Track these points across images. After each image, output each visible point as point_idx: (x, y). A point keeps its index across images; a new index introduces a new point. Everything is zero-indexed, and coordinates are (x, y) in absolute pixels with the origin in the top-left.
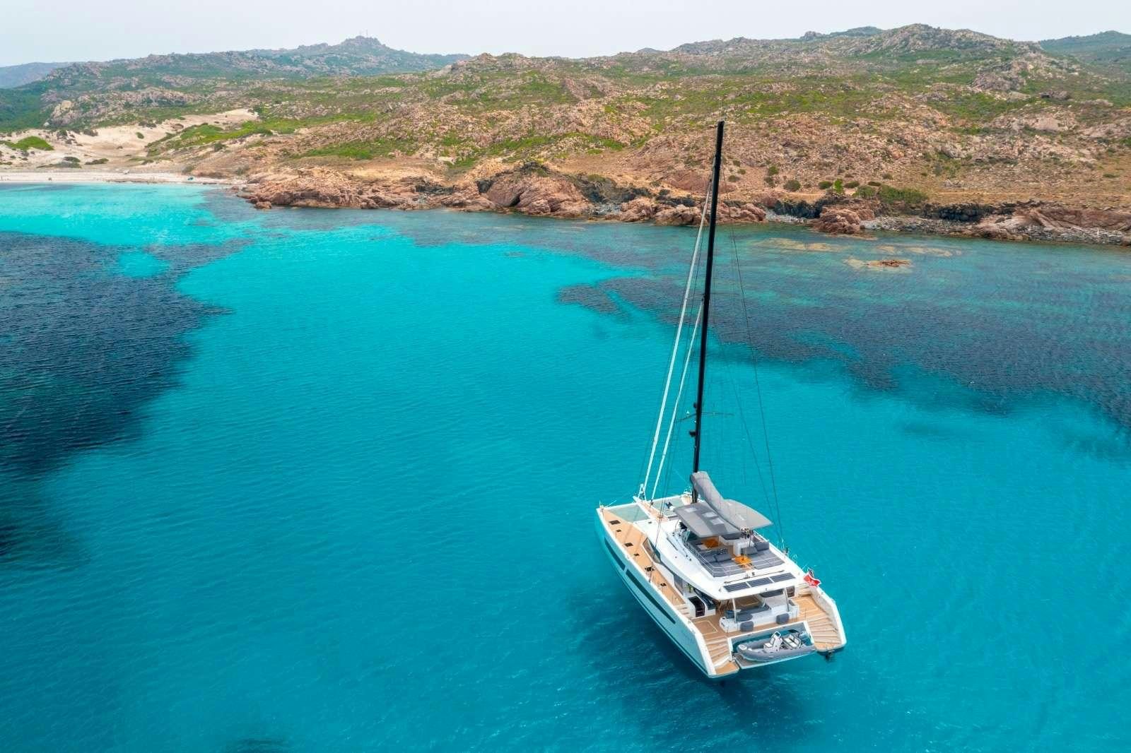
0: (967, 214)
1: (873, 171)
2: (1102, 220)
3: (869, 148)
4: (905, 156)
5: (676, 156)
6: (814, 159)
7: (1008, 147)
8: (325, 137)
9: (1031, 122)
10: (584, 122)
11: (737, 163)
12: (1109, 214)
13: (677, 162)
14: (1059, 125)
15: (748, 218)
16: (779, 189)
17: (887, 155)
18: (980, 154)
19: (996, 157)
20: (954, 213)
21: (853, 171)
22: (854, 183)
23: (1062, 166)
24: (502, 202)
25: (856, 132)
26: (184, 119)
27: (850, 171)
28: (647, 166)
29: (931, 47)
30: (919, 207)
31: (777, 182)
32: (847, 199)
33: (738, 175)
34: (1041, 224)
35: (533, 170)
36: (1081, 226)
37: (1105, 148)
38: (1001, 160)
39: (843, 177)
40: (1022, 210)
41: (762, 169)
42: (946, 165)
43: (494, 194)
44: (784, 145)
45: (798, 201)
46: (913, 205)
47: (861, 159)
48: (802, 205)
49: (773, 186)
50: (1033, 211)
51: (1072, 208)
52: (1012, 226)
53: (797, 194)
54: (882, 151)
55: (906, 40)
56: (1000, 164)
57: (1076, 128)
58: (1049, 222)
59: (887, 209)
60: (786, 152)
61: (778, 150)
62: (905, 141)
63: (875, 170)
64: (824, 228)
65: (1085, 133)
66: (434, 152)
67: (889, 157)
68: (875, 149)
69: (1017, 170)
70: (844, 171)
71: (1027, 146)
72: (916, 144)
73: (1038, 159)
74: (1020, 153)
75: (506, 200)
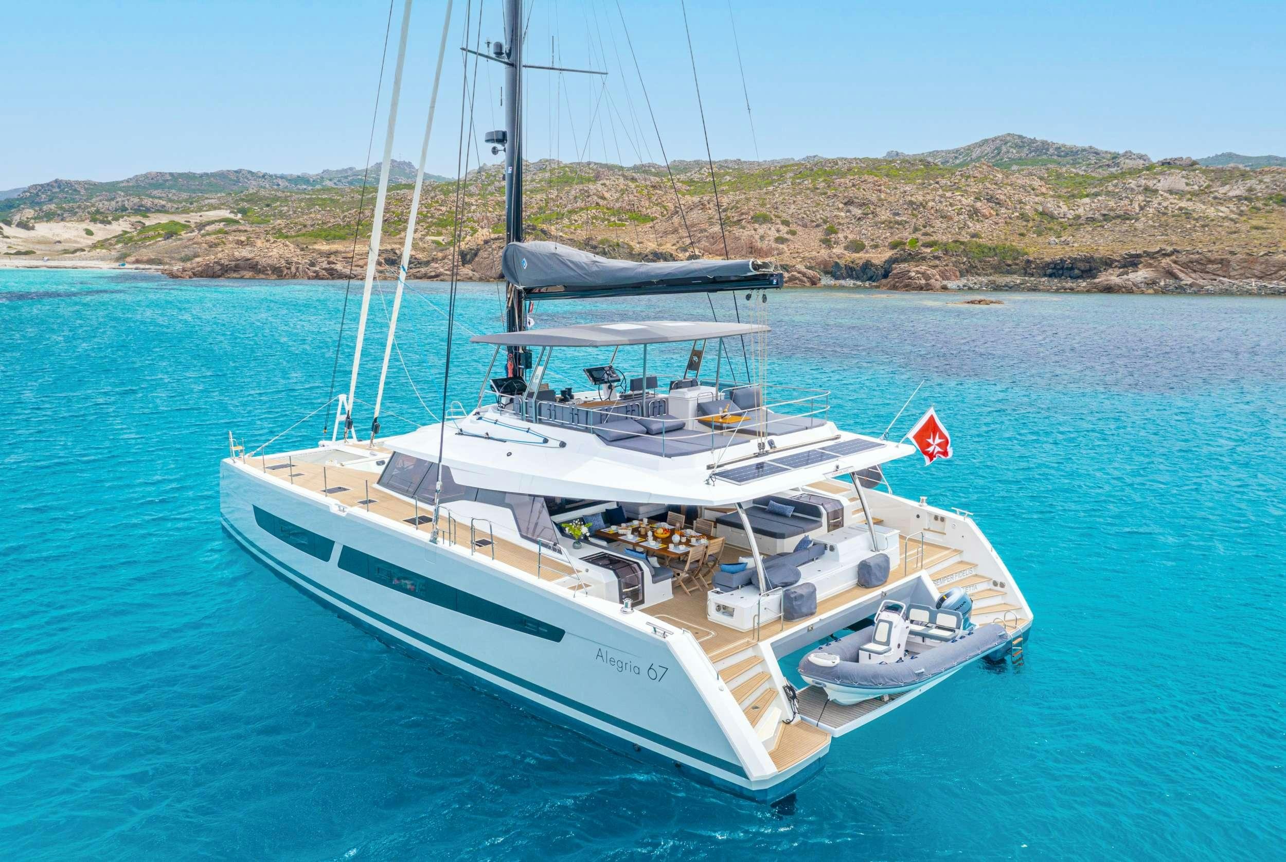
0: (1079, 269)
1: (957, 230)
2: (1257, 271)
3: (951, 205)
4: (997, 215)
5: (710, 218)
6: (883, 217)
7: (1127, 202)
8: (301, 225)
9: (1151, 183)
10: (607, 195)
11: (786, 223)
12: (1267, 260)
13: (712, 224)
14: (1187, 184)
15: (797, 281)
16: (837, 250)
17: (974, 213)
18: (1091, 213)
19: (1112, 214)
20: (1062, 268)
21: (932, 230)
22: (933, 242)
23: (1196, 220)
24: (489, 274)
25: (936, 190)
26: (148, 217)
27: (929, 230)
28: (675, 231)
29: (1027, 155)
30: (1017, 264)
31: (836, 243)
32: (923, 255)
33: (786, 236)
34: (1176, 277)
35: (529, 233)
36: (1230, 277)
37: (1247, 206)
38: (1118, 217)
39: (920, 236)
40: (1151, 261)
41: (818, 229)
42: (1049, 226)
43: (480, 264)
44: (845, 204)
45: (861, 262)
46: (1009, 262)
47: (942, 217)
48: (867, 265)
49: (830, 247)
50: (1165, 262)
51: (1215, 256)
52: (1139, 279)
53: (861, 254)
54: (968, 208)
55: (999, 149)
56: (1118, 221)
57: (1208, 187)
58: (1186, 274)
59: (976, 267)
60: (849, 211)
61: (838, 209)
62: (997, 199)
63: (959, 228)
64: (894, 286)
65: (1221, 192)
66: (423, 233)
67: (977, 216)
68: (959, 207)
69: (1139, 225)
70: (921, 230)
71: (1150, 202)
72: (1010, 204)
73: (1164, 214)
74: (1142, 208)
75: (494, 271)
